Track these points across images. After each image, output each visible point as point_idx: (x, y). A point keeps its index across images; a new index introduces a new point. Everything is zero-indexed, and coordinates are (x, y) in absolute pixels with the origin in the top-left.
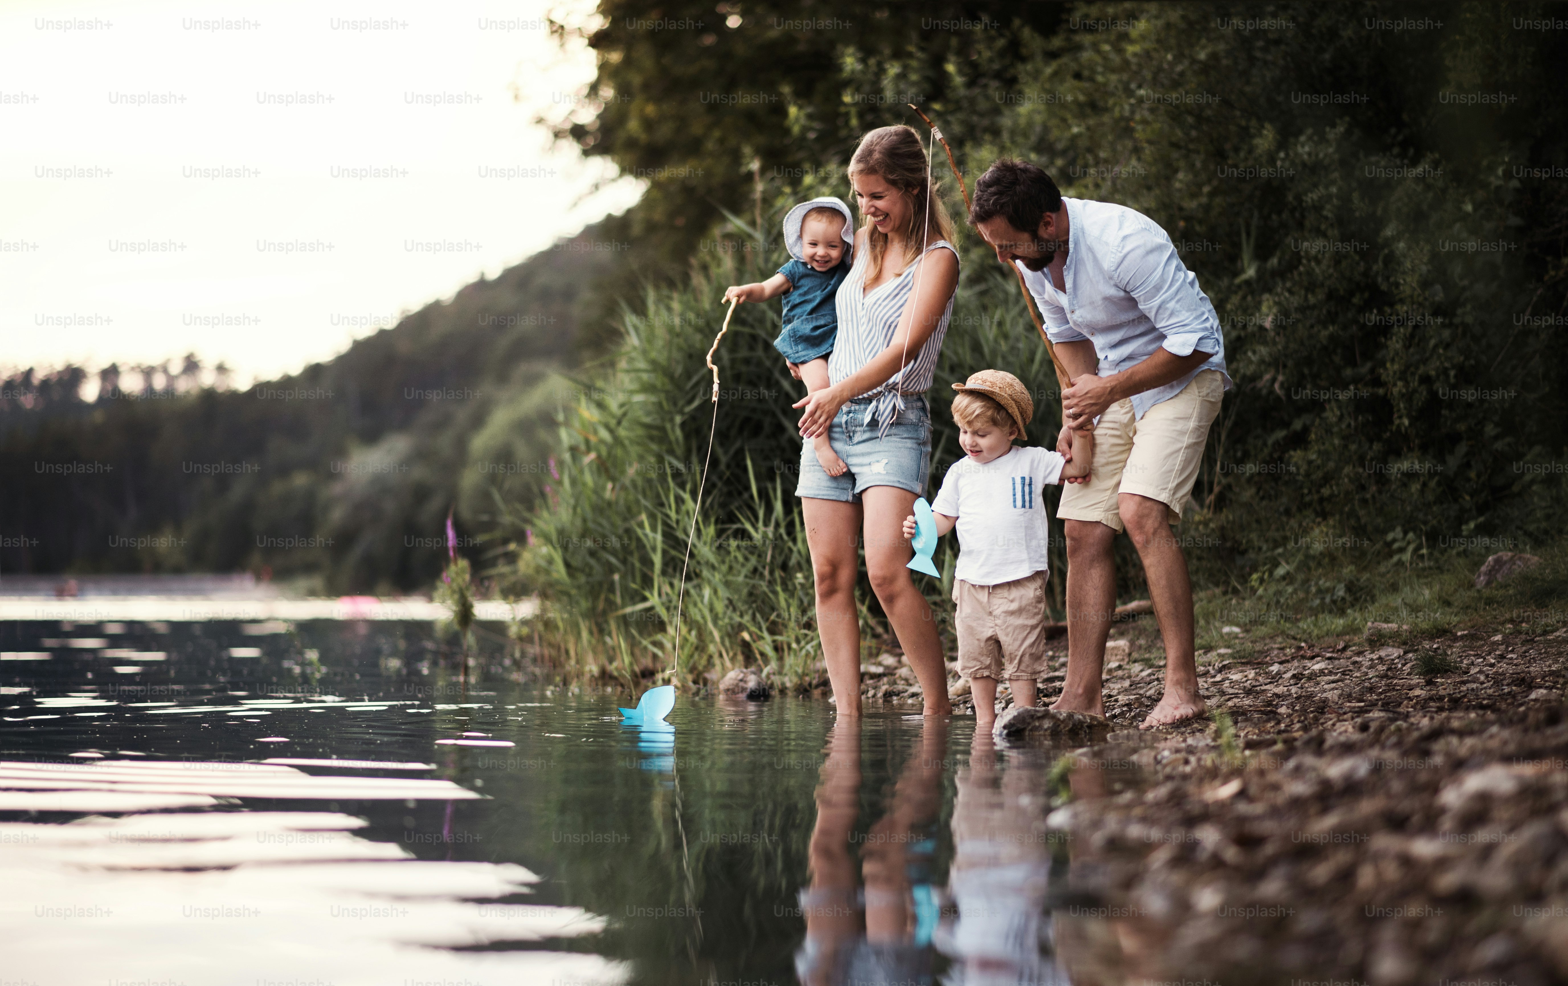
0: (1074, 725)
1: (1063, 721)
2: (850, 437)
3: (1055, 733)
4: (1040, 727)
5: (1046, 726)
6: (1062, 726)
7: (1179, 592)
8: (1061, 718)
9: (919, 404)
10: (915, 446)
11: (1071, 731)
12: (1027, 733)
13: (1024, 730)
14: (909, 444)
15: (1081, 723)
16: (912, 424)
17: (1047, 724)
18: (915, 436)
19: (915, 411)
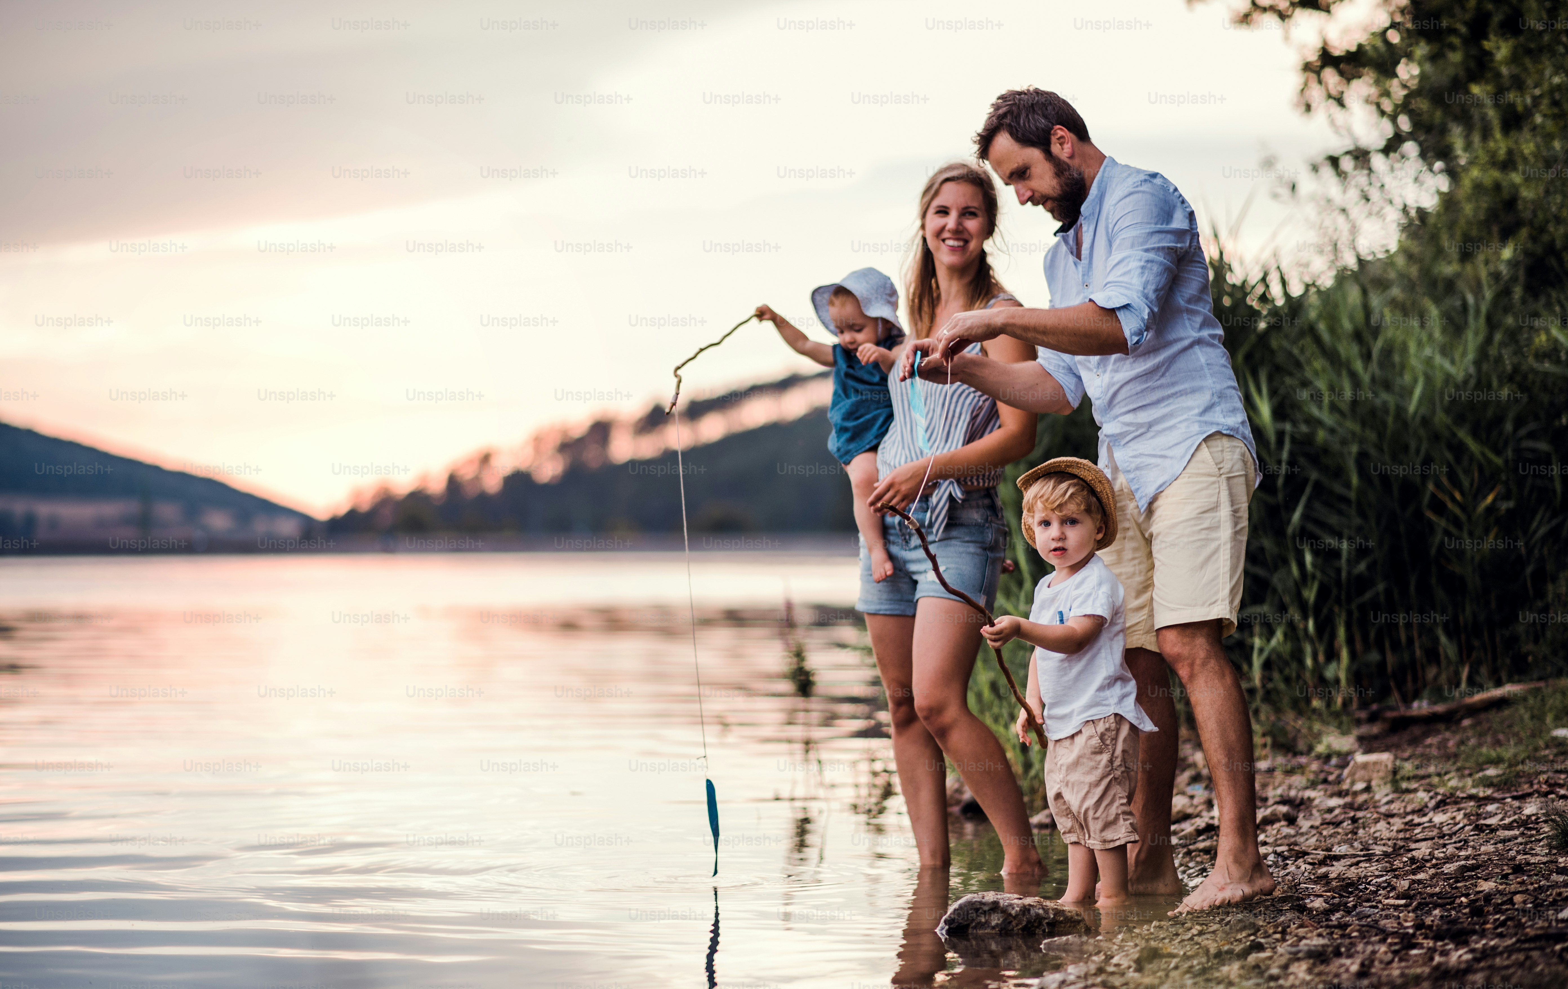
0: (1029, 922)
1: (1015, 917)
2: (907, 542)
3: (1004, 931)
4: (987, 922)
5: (993, 923)
6: (1014, 923)
7: (1232, 736)
8: (1013, 912)
9: (987, 501)
10: (979, 551)
11: (1024, 929)
12: (970, 931)
13: (967, 926)
14: (972, 548)
15: (1039, 918)
16: (977, 524)
17: (996, 920)
18: (980, 539)
19: (982, 511)
